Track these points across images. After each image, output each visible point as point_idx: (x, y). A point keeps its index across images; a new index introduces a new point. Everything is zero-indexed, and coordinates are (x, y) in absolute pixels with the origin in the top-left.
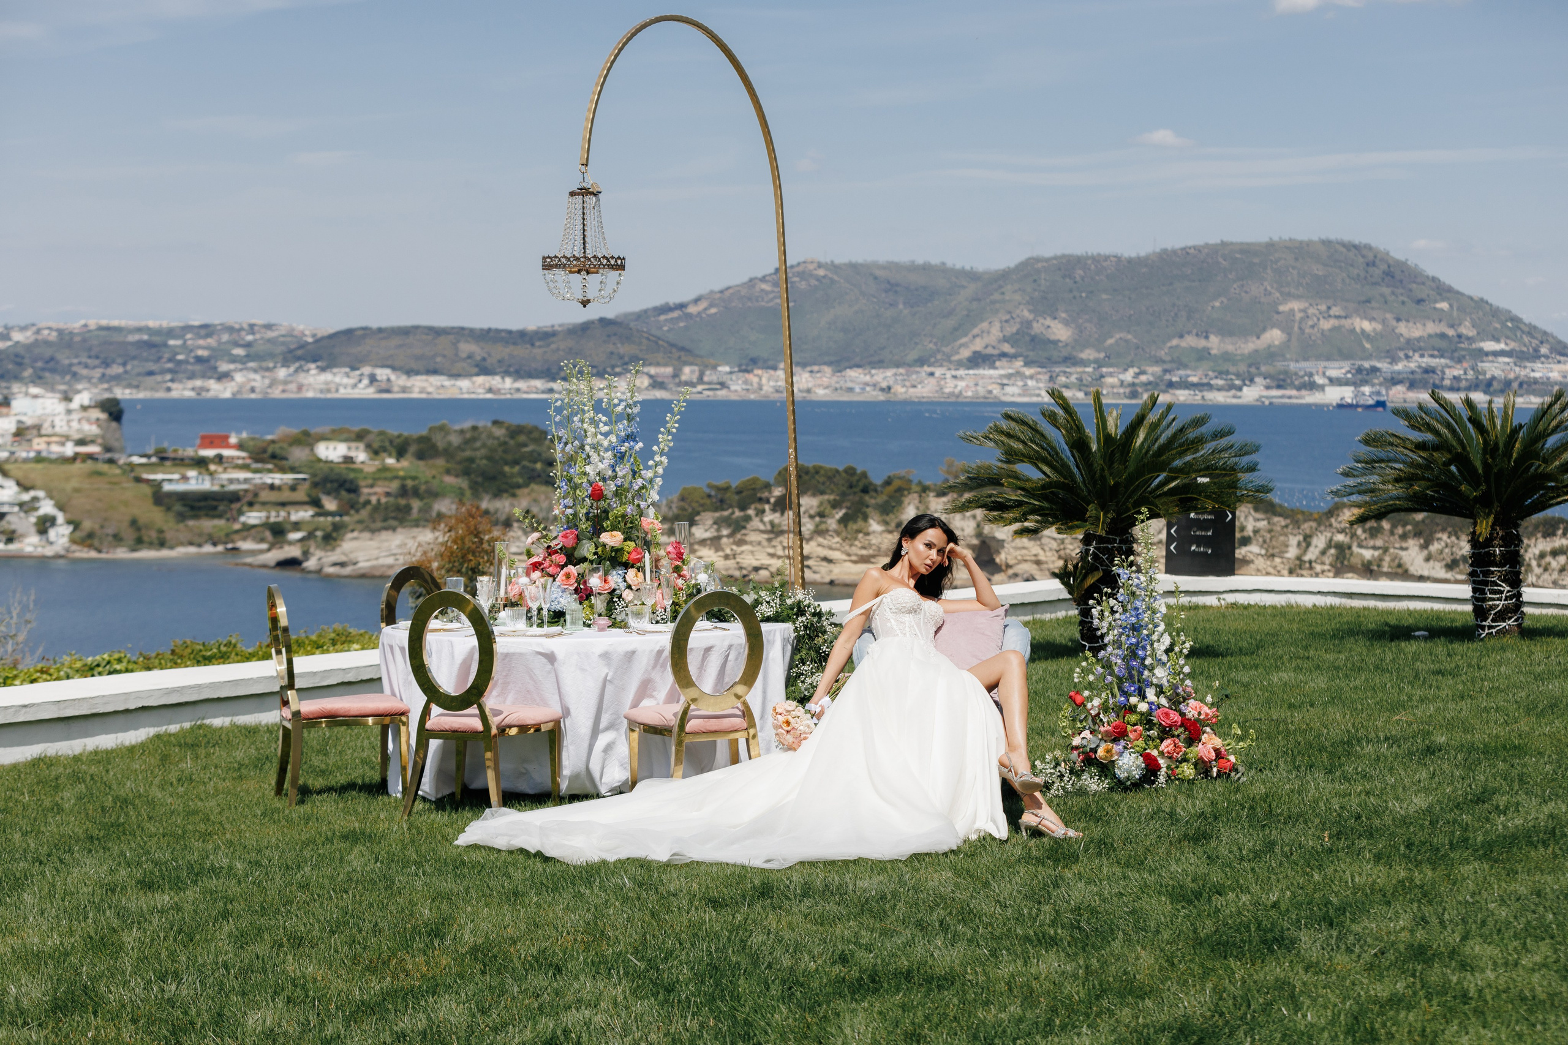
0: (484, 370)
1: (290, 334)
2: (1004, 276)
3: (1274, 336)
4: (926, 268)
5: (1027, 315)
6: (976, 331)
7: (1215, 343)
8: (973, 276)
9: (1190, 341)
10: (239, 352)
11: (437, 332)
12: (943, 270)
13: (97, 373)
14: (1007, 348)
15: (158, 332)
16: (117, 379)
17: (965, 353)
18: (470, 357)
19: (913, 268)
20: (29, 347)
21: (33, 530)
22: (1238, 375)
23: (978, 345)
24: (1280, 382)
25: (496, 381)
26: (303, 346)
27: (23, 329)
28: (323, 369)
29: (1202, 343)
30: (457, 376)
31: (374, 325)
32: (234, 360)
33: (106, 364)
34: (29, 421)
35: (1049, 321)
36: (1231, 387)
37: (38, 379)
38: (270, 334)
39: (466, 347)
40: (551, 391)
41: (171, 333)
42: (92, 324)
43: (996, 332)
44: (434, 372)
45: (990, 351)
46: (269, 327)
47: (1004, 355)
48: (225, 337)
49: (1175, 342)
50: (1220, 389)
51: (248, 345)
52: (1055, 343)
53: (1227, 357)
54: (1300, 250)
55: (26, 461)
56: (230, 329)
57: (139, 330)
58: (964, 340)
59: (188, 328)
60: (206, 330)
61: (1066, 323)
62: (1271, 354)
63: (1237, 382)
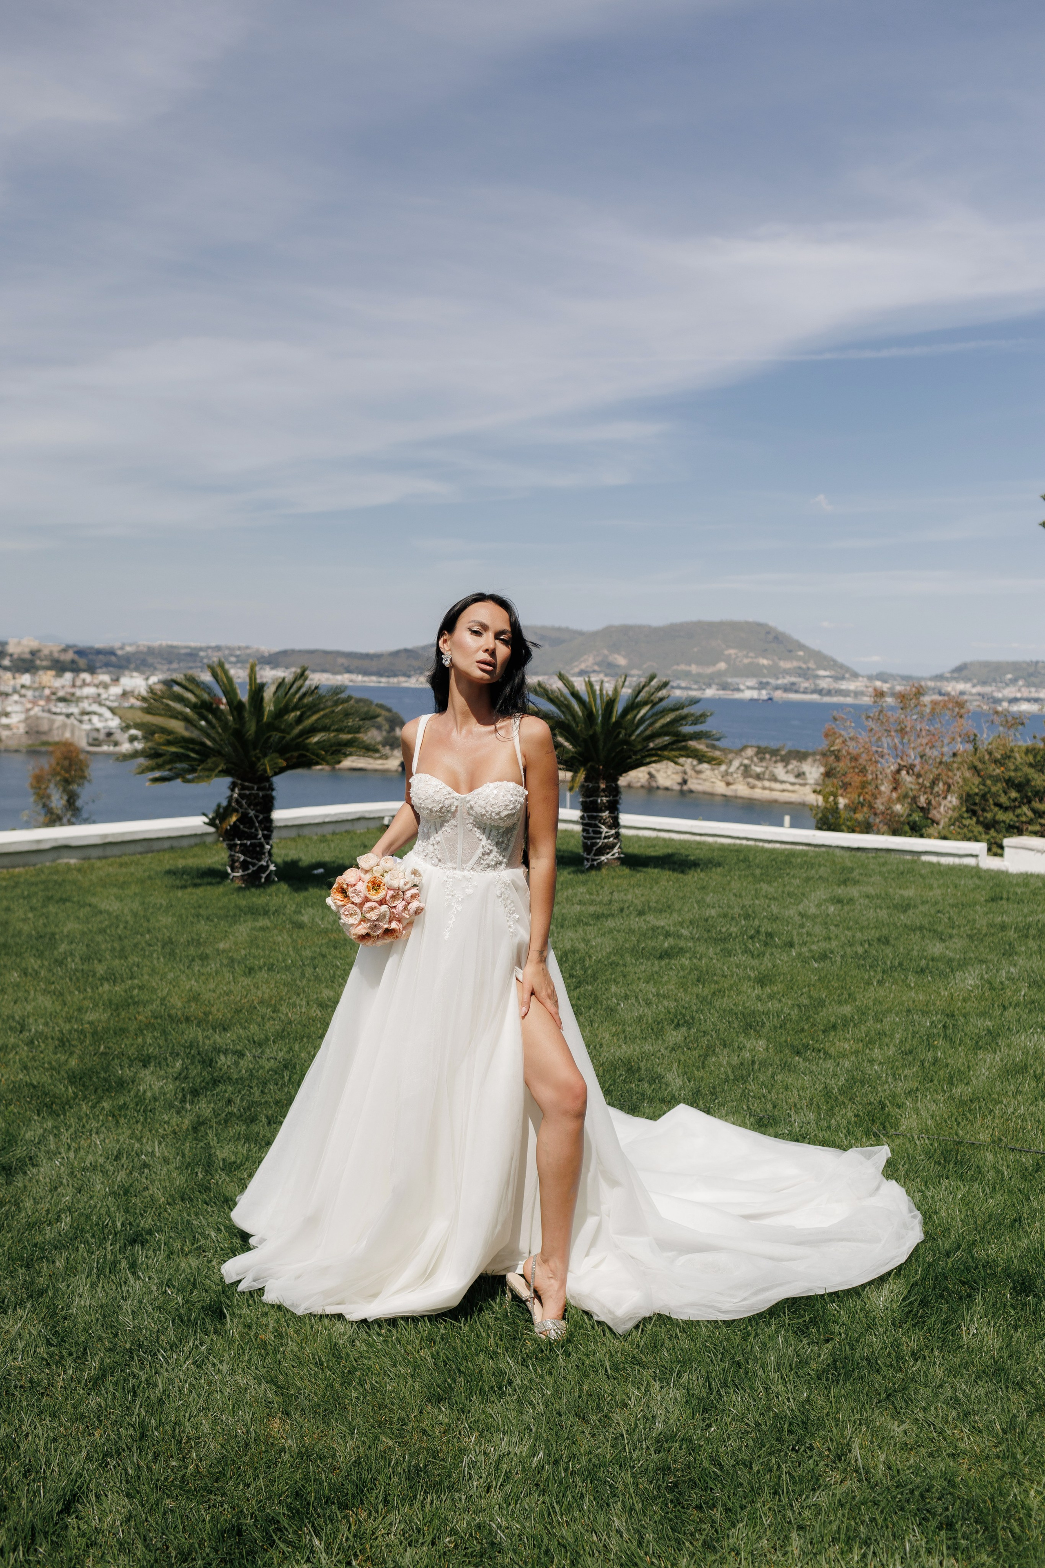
0: (349, 671)
1: (258, 650)
2: (595, 634)
3: (722, 666)
4: (559, 629)
5: (606, 652)
6: (582, 659)
7: (694, 669)
8: (581, 633)
9: (682, 667)
10: (233, 659)
11: (326, 653)
12: (567, 630)
13: (166, 667)
14: (596, 668)
15: (195, 649)
16: (174, 670)
17: (577, 670)
18: (342, 665)
19: (553, 629)
20: (134, 654)
21: (127, 741)
22: (705, 684)
23: (583, 666)
24: (724, 687)
25: (354, 677)
26: (263, 657)
27: (131, 645)
28: (272, 668)
29: (687, 668)
30: (335, 673)
31: (297, 647)
32: (230, 663)
33: (170, 662)
34: (128, 689)
35: (616, 656)
36: (700, 689)
37: (137, 669)
38: (248, 651)
39: (341, 660)
40: (380, 682)
41: (201, 649)
42: (164, 643)
43: (591, 660)
44: (324, 671)
45: (588, 669)
46: (247, 648)
47: (594, 671)
48: (227, 652)
49: (675, 667)
50: (695, 690)
51: (237, 656)
52: (618, 666)
53: (699, 675)
54: (734, 626)
55: (124, 708)
56: (229, 648)
57: (186, 647)
58: (576, 664)
59: (208, 648)
60: (218, 648)
61: (624, 657)
62: (720, 674)
63: (704, 687)
